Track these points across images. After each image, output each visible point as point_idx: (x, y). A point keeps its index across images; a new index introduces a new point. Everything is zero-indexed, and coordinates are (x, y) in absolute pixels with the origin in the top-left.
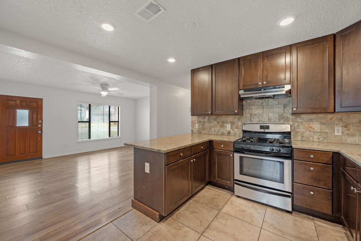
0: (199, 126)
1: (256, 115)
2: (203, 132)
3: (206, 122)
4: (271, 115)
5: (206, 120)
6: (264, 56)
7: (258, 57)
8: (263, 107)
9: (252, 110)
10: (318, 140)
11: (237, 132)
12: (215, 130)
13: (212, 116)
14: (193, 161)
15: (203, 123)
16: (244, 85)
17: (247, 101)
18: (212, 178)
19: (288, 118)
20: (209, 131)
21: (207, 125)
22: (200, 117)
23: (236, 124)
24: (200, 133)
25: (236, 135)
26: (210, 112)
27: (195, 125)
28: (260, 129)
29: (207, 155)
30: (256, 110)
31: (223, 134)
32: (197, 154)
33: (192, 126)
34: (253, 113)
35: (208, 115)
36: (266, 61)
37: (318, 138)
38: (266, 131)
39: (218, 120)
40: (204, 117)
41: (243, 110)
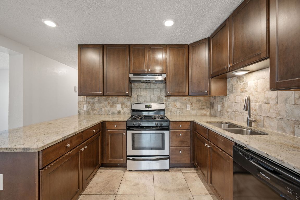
0: (87, 106)
1: (141, 96)
2: (92, 113)
3: (96, 103)
4: (152, 96)
5: (96, 101)
6: (149, 48)
7: (144, 48)
8: (146, 89)
9: (139, 92)
10: (179, 114)
11: (126, 112)
12: (105, 110)
13: (103, 97)
14: (84, 148)
15: (92, 103)
16: (134, 70)
17: (135, 84)
18: (105, 160)
19: (163, 99)
20: (99, 112)
21: (97, 105)
22: (89, 98)
23: (126, 104)
24: (88, 113)
25: (126, 114)
26: (101, 93)
27: (82, 106)
28: (145, 107)
29: (99, 137)
30: (142, 92)
31: (113, 114)
32: (88, 139)
33: (79, 107)
34: (140, 94)
35: (98, 95)
36: (150, 52)
37: (179, 113)
38: (150, 109)
39: (109, 101)
40: (93, 98)
41: (131, 91)
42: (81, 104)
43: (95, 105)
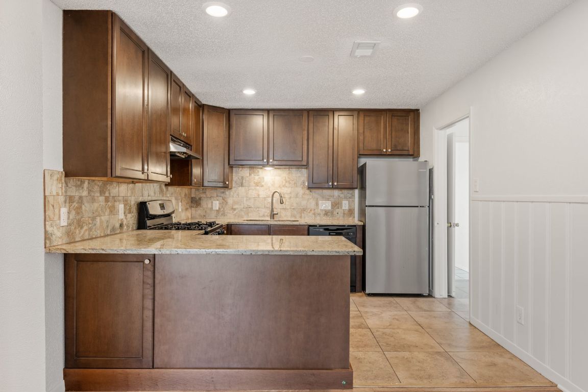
0: (68, 213)
3: (85, 200)
5: (84, 193)
11: (130, 222)
15: (78, 202)
20: (90, 229)
21: (86, 208)
23: (129, 202)
25: (129, 227)
27: (57, 211)
31: (113, 231)
39: (107, 194)
42: (53, 206)
43: (83, 206)
